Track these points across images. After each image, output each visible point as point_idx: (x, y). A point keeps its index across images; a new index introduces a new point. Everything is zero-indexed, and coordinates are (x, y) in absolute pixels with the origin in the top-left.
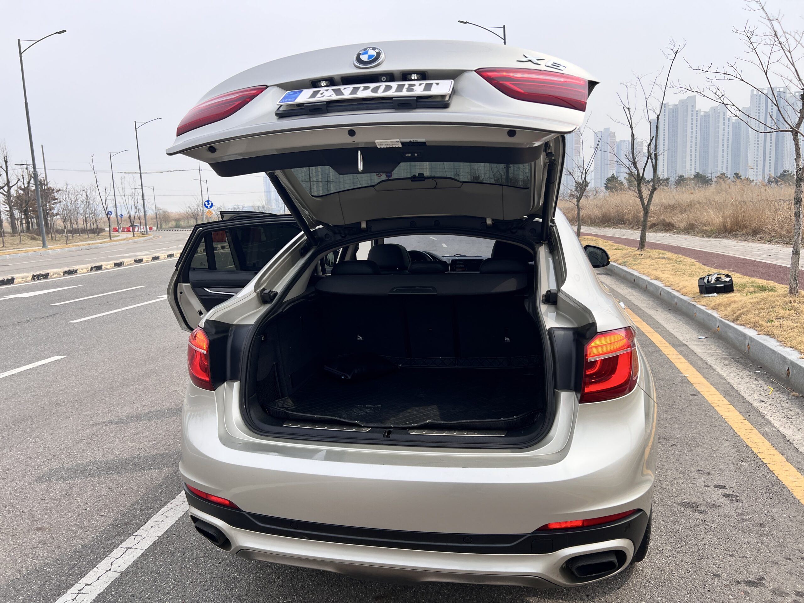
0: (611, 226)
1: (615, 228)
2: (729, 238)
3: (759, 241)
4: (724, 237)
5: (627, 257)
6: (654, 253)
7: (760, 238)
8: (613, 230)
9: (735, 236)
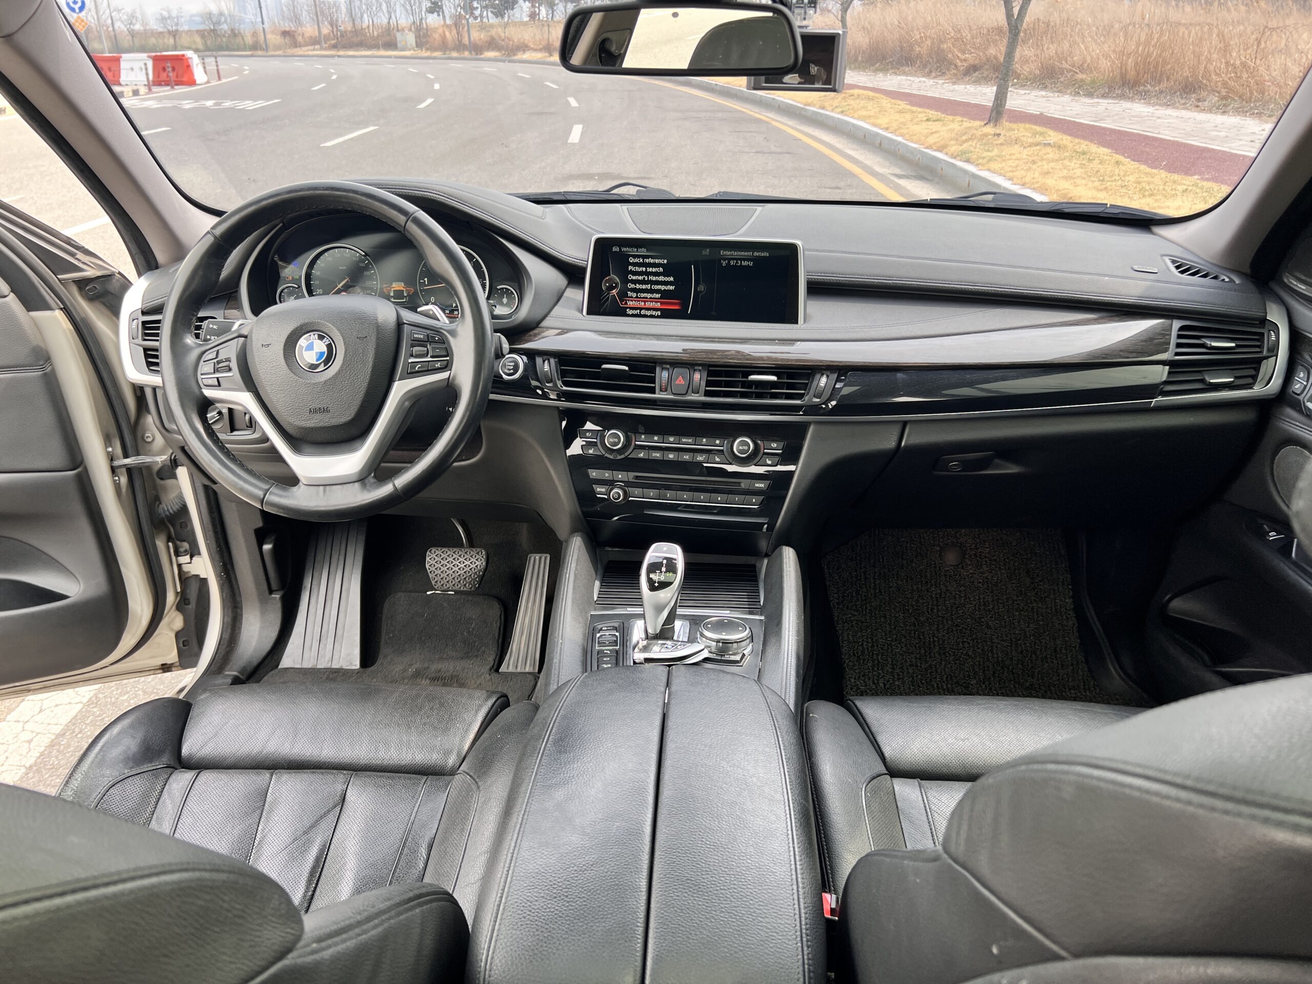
0: (888, 70)
1: (895, 73)
2: (1131, 99)
3: (1197, 106)
4: (1122, 97)
5: (966, 141)
6: (1022, 131)
7: (1199, 100)
8: (894, 77)
9: (1145, 96)
